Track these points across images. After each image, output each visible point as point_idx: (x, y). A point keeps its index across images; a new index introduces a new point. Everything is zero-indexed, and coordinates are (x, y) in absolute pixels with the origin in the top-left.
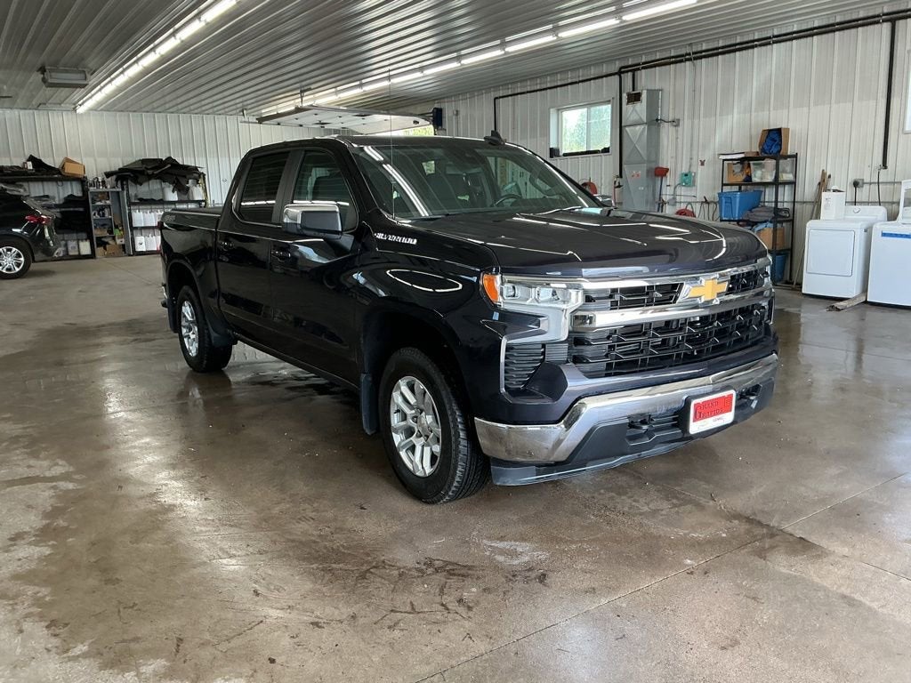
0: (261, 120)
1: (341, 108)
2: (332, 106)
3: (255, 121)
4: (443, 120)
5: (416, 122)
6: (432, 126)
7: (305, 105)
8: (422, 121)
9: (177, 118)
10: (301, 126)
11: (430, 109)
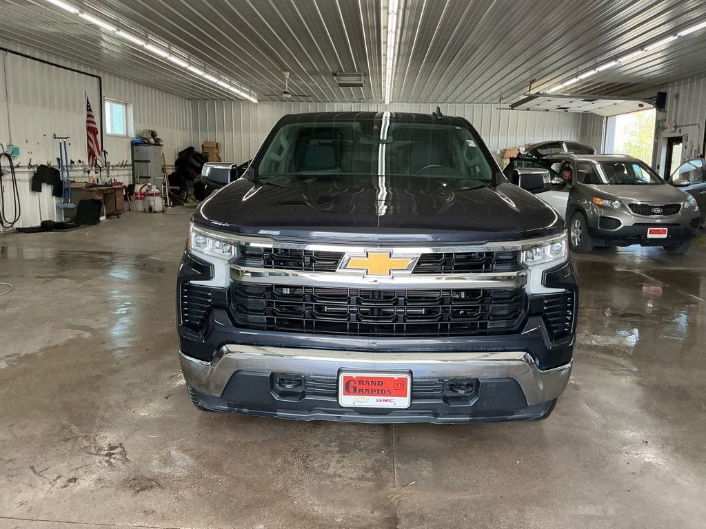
0: (513, 107)
1: (565, 94)
2: (559, 93)
3: (508, 107)
4: (666, 102)
5: (641, 105)
6: (655, 110)
7: (533, 92)
8: (646, 105)
9: (454, 107)
10: (547, 110)
11: (655, 93)
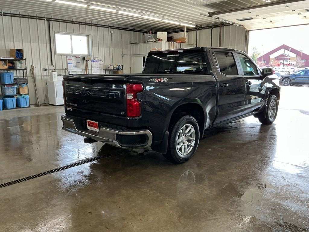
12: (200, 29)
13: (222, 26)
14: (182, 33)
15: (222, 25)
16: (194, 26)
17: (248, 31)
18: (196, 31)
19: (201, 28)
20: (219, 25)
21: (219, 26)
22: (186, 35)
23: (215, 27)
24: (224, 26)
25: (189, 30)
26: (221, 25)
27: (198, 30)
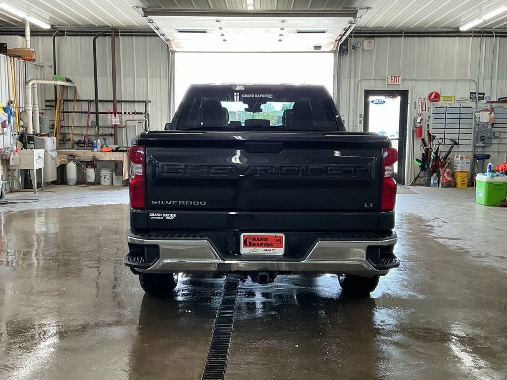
12: (61, 35)
13: (115, 35)
14: (19, 38)
15: (115, 32)
16: (47, 26)
17: (173, 52)
18: (52, 38)
19: (64, 32)
20: (110, 32)
21: (110, 35)
22: (29, 43)
23: (100, 35)
24: (121, 35)
25: (36, 32)
26: (113, 33)
27: (57, 35)
